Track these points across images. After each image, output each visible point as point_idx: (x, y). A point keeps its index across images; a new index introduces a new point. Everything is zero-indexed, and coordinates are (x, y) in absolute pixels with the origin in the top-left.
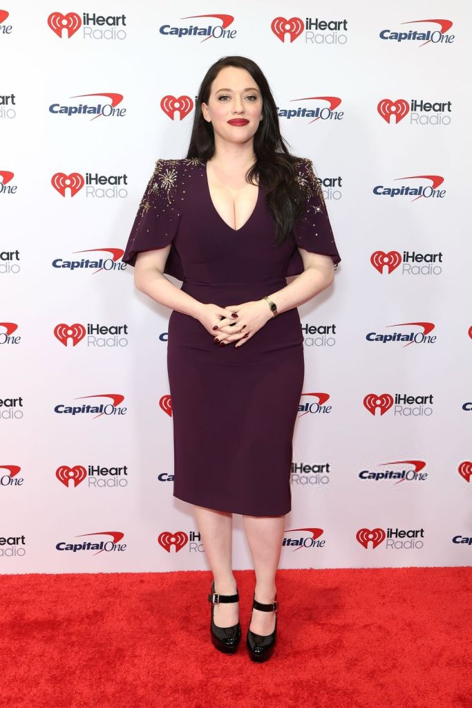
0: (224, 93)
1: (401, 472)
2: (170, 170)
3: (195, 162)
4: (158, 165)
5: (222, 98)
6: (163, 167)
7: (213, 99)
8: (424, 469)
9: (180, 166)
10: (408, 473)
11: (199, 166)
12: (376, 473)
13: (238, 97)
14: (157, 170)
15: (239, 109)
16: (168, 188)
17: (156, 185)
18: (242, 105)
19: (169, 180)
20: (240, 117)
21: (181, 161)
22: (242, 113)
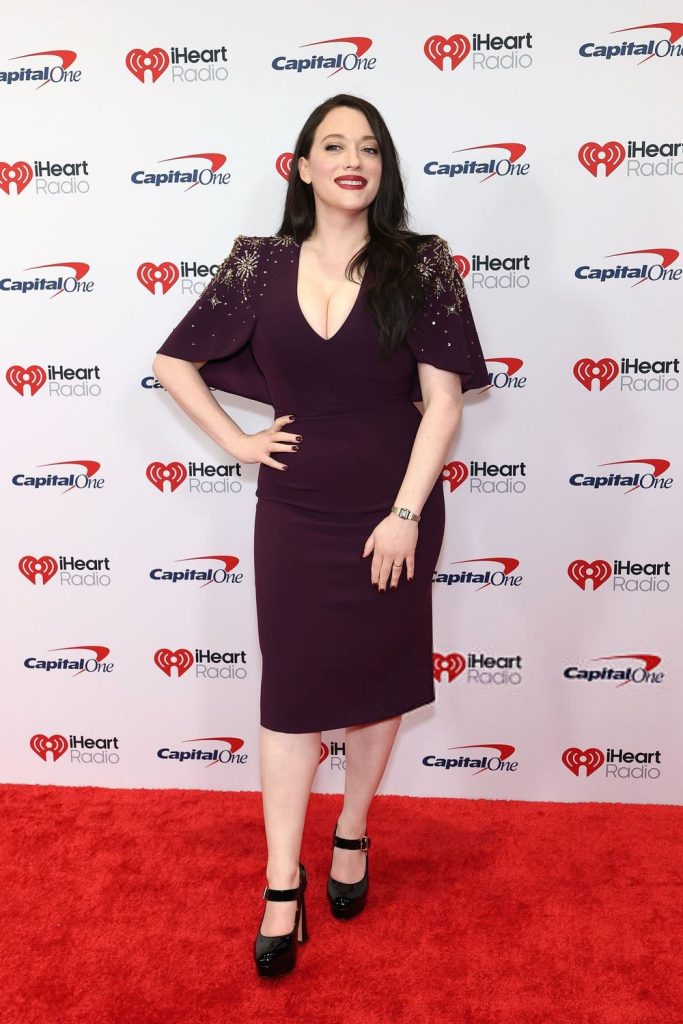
0: (333, 141)
1: (625, 670)
2: (251, 252)
3: (287, 241)
4: (236, 243)
5: (330, 148)
6: (243, 246)
7: (317, 150)
8: (659, 666)
9: (265, 247)
10: (635, 672)
11: (291, 246)
12: (589, 670)
13: (352, 147)
14: (234, 250)
15: (355, 162)
16: (244, 277)
17: (229, 272)
18: (358, 156)
19: (247, 266)
20: (356, 173)
21: (267, 240)
22: (358, 168)
